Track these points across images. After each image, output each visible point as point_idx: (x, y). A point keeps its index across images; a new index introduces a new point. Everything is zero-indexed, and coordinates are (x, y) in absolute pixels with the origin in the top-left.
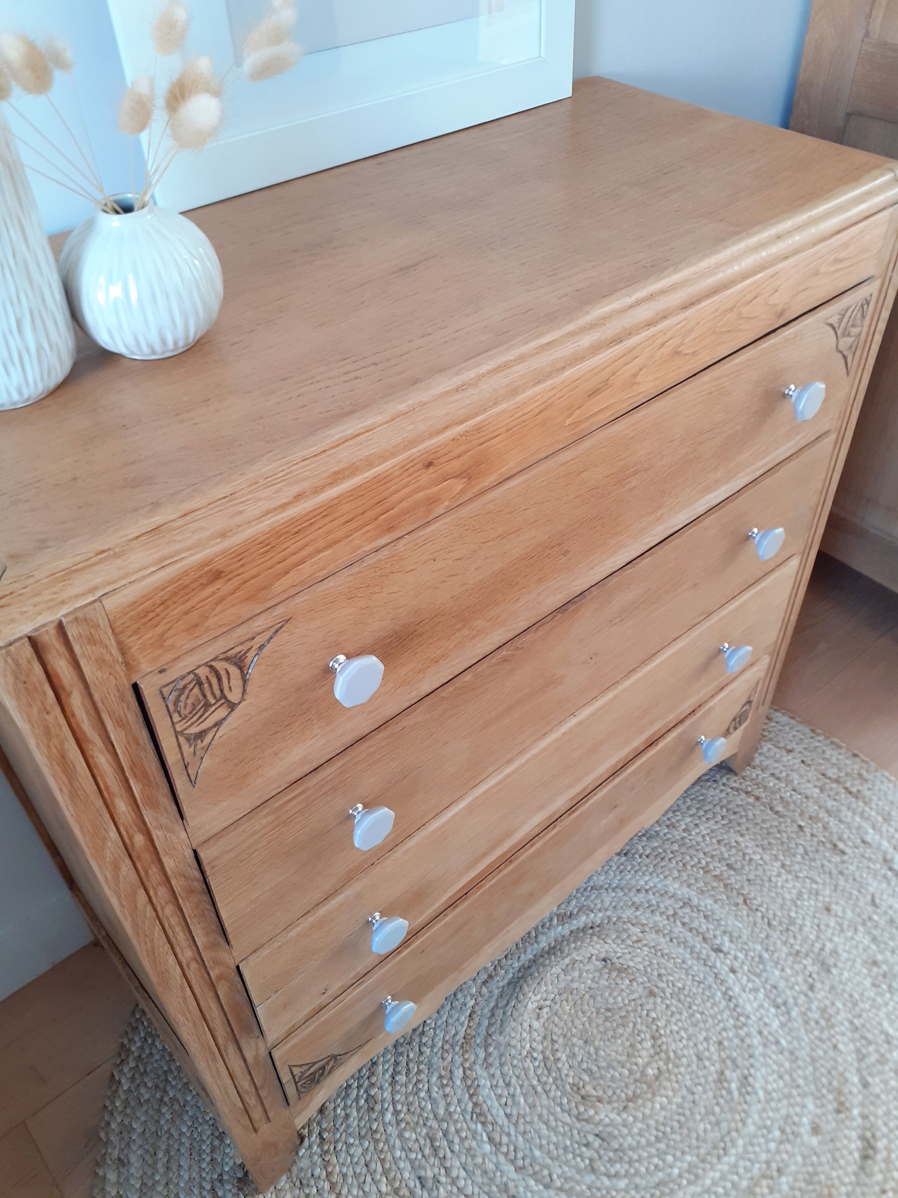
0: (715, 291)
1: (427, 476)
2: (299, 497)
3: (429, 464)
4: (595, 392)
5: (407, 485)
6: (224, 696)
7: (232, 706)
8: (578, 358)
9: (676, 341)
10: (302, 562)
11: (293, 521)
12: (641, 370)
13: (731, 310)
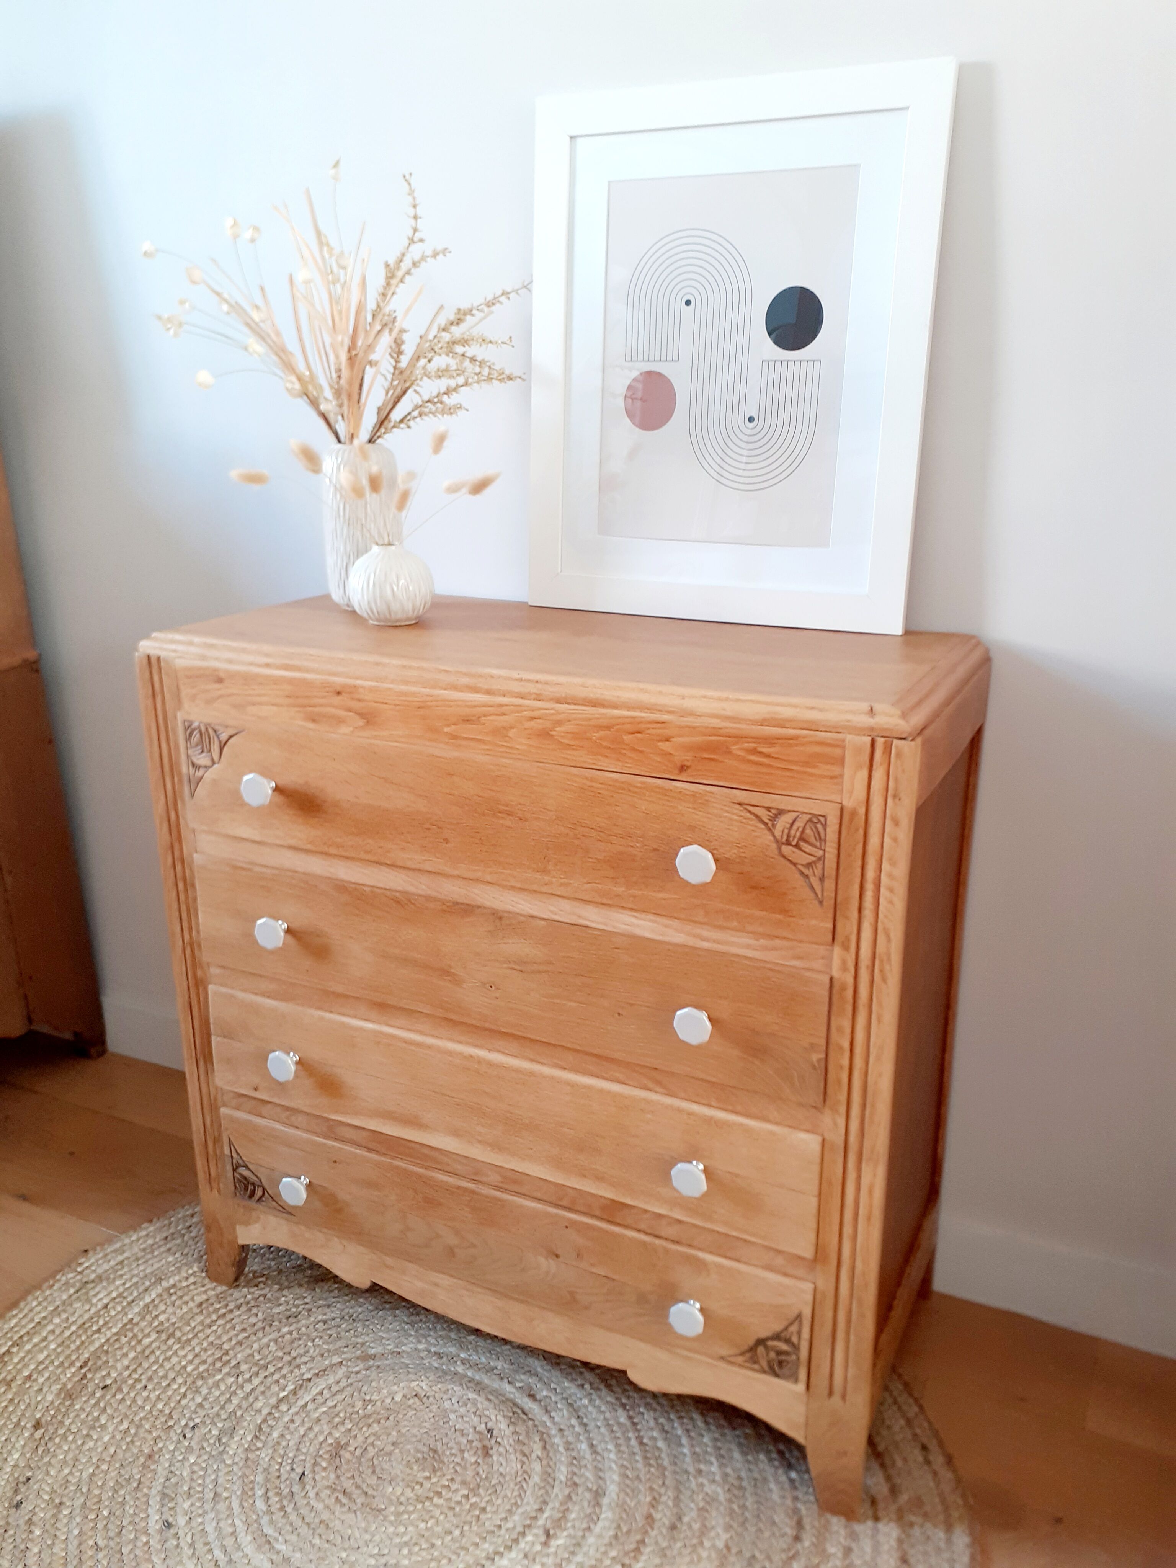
0: (595, 703)
1: (337, 700)
2: (267, 665)
3: (339, 693)
4: (467, 720)
5: (324, 697)
6: (210, 751)
7: (213, 763)
8: (456, 688)
9: (548, 724)
10: (261, 704)
11: (257, 675)
12: (512, 728)
13: (608, 728)
